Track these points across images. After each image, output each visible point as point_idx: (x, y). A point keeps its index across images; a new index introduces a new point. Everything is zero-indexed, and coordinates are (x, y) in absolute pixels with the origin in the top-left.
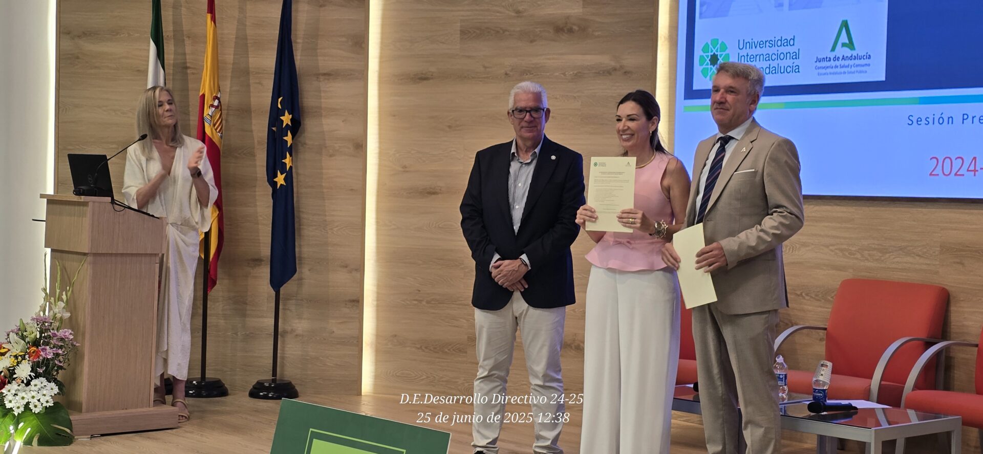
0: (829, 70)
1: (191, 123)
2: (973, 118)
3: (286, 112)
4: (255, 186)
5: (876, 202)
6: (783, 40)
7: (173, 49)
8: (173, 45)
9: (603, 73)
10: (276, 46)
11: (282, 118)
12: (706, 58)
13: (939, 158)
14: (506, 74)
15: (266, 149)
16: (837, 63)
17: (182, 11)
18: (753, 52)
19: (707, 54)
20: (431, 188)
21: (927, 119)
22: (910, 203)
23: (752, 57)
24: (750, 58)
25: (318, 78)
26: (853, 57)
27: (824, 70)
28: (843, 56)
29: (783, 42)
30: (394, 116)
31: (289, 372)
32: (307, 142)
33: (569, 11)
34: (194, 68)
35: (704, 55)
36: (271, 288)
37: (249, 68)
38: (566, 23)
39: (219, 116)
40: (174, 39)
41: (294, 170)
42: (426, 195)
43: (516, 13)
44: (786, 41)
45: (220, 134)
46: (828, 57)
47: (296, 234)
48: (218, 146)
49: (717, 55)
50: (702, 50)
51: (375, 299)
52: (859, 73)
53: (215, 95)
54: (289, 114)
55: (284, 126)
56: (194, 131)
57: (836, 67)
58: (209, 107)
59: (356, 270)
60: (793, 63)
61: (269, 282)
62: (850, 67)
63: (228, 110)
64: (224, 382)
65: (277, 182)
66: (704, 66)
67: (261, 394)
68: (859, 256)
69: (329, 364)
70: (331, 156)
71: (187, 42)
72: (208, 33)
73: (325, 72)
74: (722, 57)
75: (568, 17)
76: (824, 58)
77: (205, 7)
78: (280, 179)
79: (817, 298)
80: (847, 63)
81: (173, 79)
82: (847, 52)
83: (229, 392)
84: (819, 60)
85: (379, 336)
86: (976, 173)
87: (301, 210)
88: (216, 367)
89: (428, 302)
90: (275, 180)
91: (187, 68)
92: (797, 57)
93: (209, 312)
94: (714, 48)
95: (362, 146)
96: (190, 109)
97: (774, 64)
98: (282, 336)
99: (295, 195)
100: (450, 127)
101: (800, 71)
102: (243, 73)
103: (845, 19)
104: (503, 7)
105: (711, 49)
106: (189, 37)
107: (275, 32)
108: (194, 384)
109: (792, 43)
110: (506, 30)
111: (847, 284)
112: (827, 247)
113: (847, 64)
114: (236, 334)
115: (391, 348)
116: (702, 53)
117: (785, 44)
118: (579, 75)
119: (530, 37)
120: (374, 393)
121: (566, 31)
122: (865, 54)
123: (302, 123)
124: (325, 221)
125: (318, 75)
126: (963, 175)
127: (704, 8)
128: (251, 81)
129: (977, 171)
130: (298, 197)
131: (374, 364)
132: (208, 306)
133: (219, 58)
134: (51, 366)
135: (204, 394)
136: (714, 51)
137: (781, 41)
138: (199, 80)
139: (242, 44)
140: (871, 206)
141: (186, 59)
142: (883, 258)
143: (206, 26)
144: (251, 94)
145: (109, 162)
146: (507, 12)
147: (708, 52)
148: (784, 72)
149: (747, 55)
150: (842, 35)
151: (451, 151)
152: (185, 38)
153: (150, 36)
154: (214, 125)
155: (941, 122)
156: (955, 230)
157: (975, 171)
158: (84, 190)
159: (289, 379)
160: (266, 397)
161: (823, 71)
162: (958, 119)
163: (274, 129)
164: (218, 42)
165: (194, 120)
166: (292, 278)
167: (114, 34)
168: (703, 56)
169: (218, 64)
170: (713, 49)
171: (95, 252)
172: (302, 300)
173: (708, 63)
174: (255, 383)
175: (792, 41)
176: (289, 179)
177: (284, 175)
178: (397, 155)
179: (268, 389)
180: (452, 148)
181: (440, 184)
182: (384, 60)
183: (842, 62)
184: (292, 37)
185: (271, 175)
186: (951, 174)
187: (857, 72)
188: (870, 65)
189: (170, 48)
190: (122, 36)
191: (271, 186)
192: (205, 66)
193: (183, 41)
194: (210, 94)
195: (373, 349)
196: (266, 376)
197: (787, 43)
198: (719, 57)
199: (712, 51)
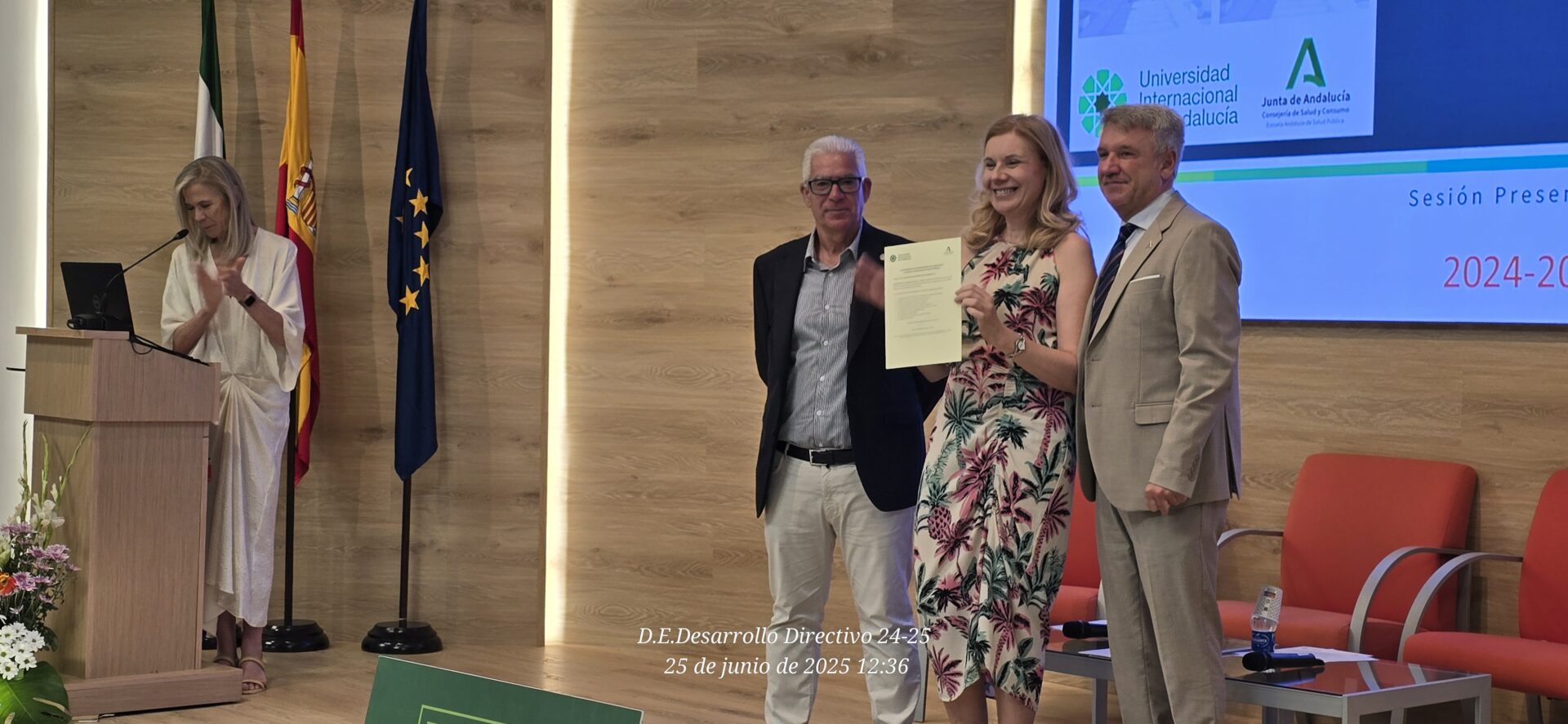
0: (1283, 119)
1: (267, 210)
2: (1513, 193)
3: (419, 192)
4: (370, 312)
5: (1360, 330)
6: (1211, 70)
7: (237, 92)
8: (237, 86)
9: (927, 125)
10: (401, 87)
11: (412, 201)
12: (1089, 101)
13: (1459, 260)
14: (772, 129)
15: (387, 252)
16: (1296, 107)
17: (251, 31)
18: (1164, 90)
19: (1091, 94)
20: (653, 313)
21: (1440, 196)
22: (1414, 331)
23: (1162, 98)
24: (1159, 101)
25: (470, 137)
26: (1322, 98)
27: (1276, 118)
28: (1307, 96)
29: (1211, 75)
30: (593, 197)
31: (428, 610)
32: (454, 239)
33: (871, 28)
34: (270, 123)
35: (1087, 96)
36: (397, 475)
37: (359, 121)
38: (868, 47)
39: (310, 198)
40: (235, 76)
41: (432, 285)
42: (646, 323)
43: (787, 30)
44: (1215, 72)
45: (312, 229)
46: (1283, 98)
47: (436, 388)
48: (310, 247)
49: (1107, 96)
50: (1083, 88)
51: (566, 491)
52: (1331, 123)
53: (303, 165)
54: (424, 196)
55: (415, 215)
56: (272, 223)
57: (1296, 113)
58: (295, 185)
59: (534, 445)
60: (1228, 108)
61: (394, 465)
62: (1317, 113)
63: (325, 189)
64: (321, 627)
65: (404, 305)
66: (1086, 116)
67: (382, 645)
68: (1333, 416)
69: (491, 596)
70: (492, 262)
71: (259, 80)
72: (292, 63)
73: (482, 126)
74: (1115, 98)
75: (870, 37)
76: (1276, 100)
77: (288, 24)
78: (410, 300)
79: (1268, 484)
80: (1312, 106)
81: (238, 142)
82: (1313, 89)
83: (331, 642)
84: (1267, 103)
85: (572, 550)
86: (1519, 281)
87: (444, 349)
88: (309, 603)
89: (650, 496)
90: (401, 301)
91: (259, 122)
92: (1234, 99)
93: (296, 514)
94: (1102, 85)
95: (542, 246)
96: (265, 189)
97: (1196, 109)
98: (415, 552)
99: (434, 325)
100: (682, 214)
101: (1238, 120)
102: (349, 131)
103: (1308, 37)
104: (765, 20)
105: (1097, 86)
106: (262, 73)
107: (402, 64)
108: (274, 630)
109: (1225, 77)
110: (772, 59)
111: (1314, 461)
112: (1283, 401)
113: (1313, 109)
114: (342, 549)
115: (591, 570)
116: (1083, 93)
117: (1215, 78)
118: (889, 129)
119: (809, 69)
120: (565, 642)
121: (867, 58)
122: (1342, 94)
123: (444, 209)
124: (484, 366)
125: (469, 133)
126: (1498, 286)
127: (1087, 21)
128: (363, 144)
129: (1521, 279)
130: (439, 328)
131: (564, 595)
132: (295, 505)
133: (310, 107)
134: (32, 603)
135: (290, 647)
136: (1102, 89)
137: (1208, 72)
138: (278, 141)
139: (348, 81)
140: (1353, 334)
141: (257, 109)
142: (1372, 420)
143: (289, 55)
144: (364, 165)
145: (124, 274)
146: (773, 29)
147: (1093, 91)
148: (1213, 123)
149: (1155, 96)
150: (1304, 60)
151: (685, 253)
152: (256, 74)
153: (199, 71)
154: (303, 214)
155: (1462, 201)
156: (1486, 374)
157: (1517, 278)
159: (429, 622)
160: (389, 651)
161: (1275, 120)
162: (1489, 196)
163: (398, 219)
164: (310, 81)
165: (271, 205)
166: (430, 459)
167: (141, 68)
168: (1085, 98)
169: (308, 113)
170: (1100, 85)
171: (103, 420)
173: (1092, 108)
174: (372, 628)
175: (1225, 72)
176: (424, 299)
177: (415, 294)
178: (599, 260)
179: (393, 638)
180: (686, 247)
181: (669, 305)
182: (576, 107)
183: (1305, 106)
184: (428, 71)
185: (396, 295)
186: (1479, 285)
187: (1328, 120)
188: (1348, 110)
189: (231, 90)
190: (154, 71)
191: (397, 313)
192: (288, 120)
193: (253, 79)
194: (295, 165)
195: (564, 572)
196: (389, 618)
197: (1217, 76)
198: (1109, 99)
199: (1099, 89)
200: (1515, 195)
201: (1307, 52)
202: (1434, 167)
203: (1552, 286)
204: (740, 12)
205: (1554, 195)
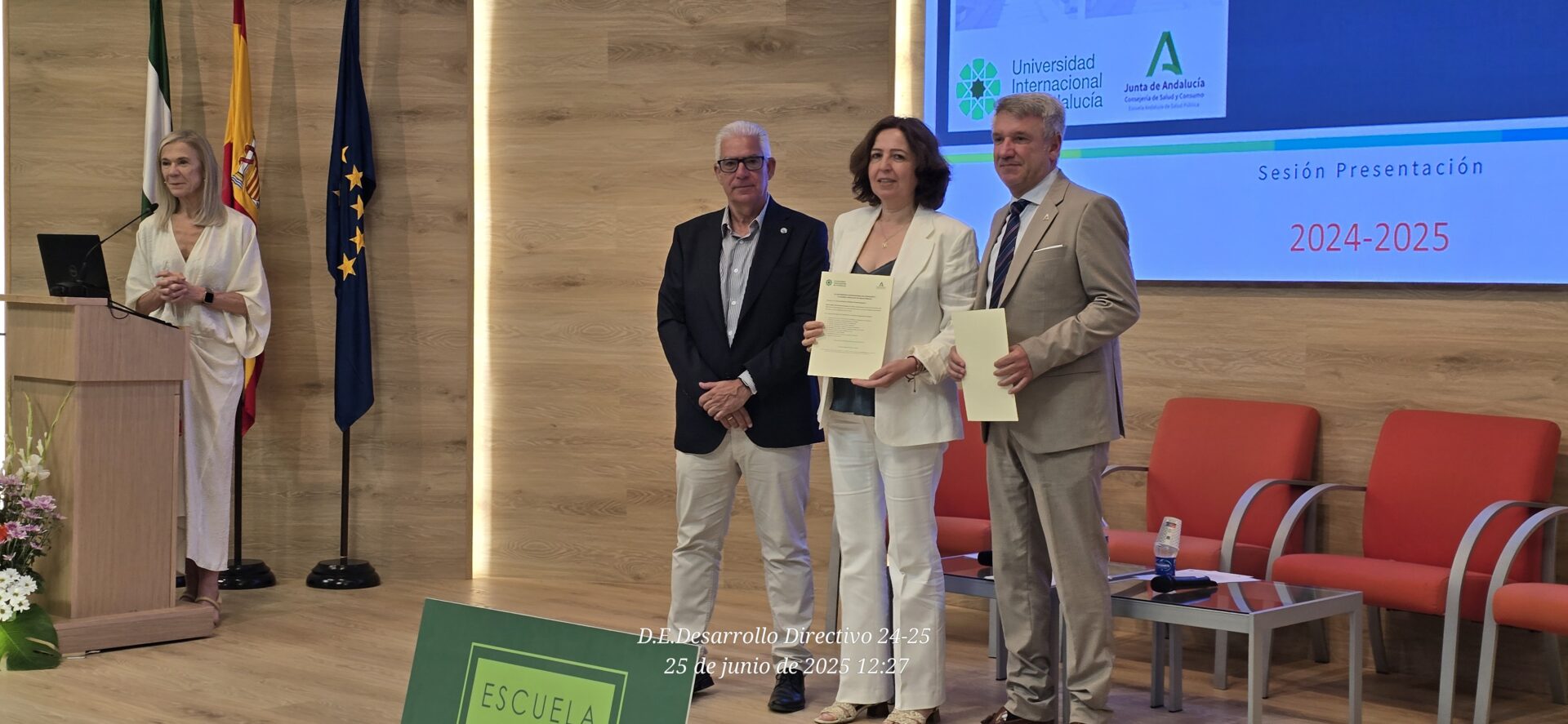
0: (1144, 103)
2: (1353, 168)
3: (354, 167)
4: (308, 277)
5: (1213, 290)
6: (1077, 60)
7: (183, 76)
8: (183, 70)
9: (818, 108)
10: (337, 72)
11: (348, 176)
12: (967, 86)
13: (1304, 226)
14: (677, 111)
15: (325, 221)
16: (1156, 93)
17: (194, 20)
18: (1035, 77)
19: (967, 81)
20: (569, 277)
21: (1287, 171)
22: (1262, 290)
25: (398, 118)
26: (1180, 84)
27: (1137, 101)
28: (1165, 83)
29: (1077, 64)
30: (513, 172)
31: (365, 549)
32: (385, 211)
33: (765, 20)
34: (214, 105)
35: (964, 82)
36: (337, 426)
37: (296, 103)
38: (764, 38)
39: (254, 174)
40: (186, 62)
41: (366, 253)
42: (564, 286)
43: (690, 22)
44: (1082, 62)
45: (255, 201)
46: (1143, 84)
47: (371, 348)
49: (983, 82)
50: (960, 75)
51: (490, 439)
52: (1188, 106)
53: (247, 144)
54: (359, 171)
55: (351, 189)
57: (1156, 98)
58: (240, 162)
59: (461, 397)
60: (1093, 93)
61: (334, 417)
62: (1174, 98)
63: (265, 166)
64: (267, 565)
65: (342, 271)
66: (963, 99)
67: (326, 581)
68: (1190, 365)
69: (423, 535)
70: (420, 232)
71: (203, 66)
72: (235, 51)
73: (409, 108)
74: (989, 85)
75: (766, 29)
76: (1137, 86)
77: (230, 14)
78: (347, 267)
80: (1171, 92)
81: (183, 121)
82: (1171, 77)
83: (277, 580)
84: (1130, 89)
85: (496, 492)
86: (1358, 246)
87: (377, 311)
88: (257, 543)
89: (568, 442)
90: (339, 268)
91: (202, 104)
92: (1099, 85)
93: (244, 463)
94: (978, 73)
95: (466, 217)
97: (1065, 93)
98: (354, 497)
99: (369, 289)
100: (595, 188)
101: (1102, 104)
102: (286, 111)
103: (1166, 30)
104: (670, 12)
105: (974, 74)
106: (205, 59)
107: (336, 51)
109: (1090, 65)
110: (676, 48)
111: (1173, 405)
112: (1144, 352)
113: (1171, 94)
114: (285, 494)
115: (514, 510)
116: (960, 80)
117: (1081, 66)
118: (783, 111)
119: (709, 57)
120: (491, 575)
121: (762, 48)
122: (1197, 80)
123: (377, 182)
124: (414, 326)
125: (399, 114)
126: (1339, 249)
127: (964, 13)
128: (299, 123)
129: (1359, 243)
130: (373, 292)
131: (489, 533)
132: (243, 454)
133: (253, 90)
134: (24, 551)
135: (240, 584)
136: (978, 77)
137: (1075, 61)
138: (223, 121)
139: (285, 67)
140: (1207, 295)
141: (201, 91)
142: (1224, 368)
143: (232, 43)
144: (300, 143)
145: (102, 245)
146: (676, 20)
147: (970, 77)
148: (1079, 105)
149: (1026, 83)
150: (1164, 48)
151: (598, 223)
152: (199, 60)
153: (151, 58)
154: (248, 188)
155: (1307, 175)
156: (1328, 326)
157: (1356, 243)
158: (67, 288)
159: (366, 560)
160: (331, 586)
161: (1137, 104)
162: (1331, 170)
163: (336, 192)
164: (251, 67)
166: (368, 411)
167: (92, 54)
168: (962, 84)
169: (251, 96)
170: (976, 73)
171: (85, 380)
172: (382, 442)
173: (969, 94)
174: (314, 566)
175: (1091, 61)
176: (360, 266)
177: (352, 261)
178: (519, 229)
179: (335, 574)
180: (600, 218)
181: (584, 270)
182: (496, 90)
183: (1165, 92)
184: (361, 56)
185: (334, 262)
186: (1322, 249)
187: (1185, 105)
188: (1203, 95)
189: (176, 74)
190: (104, 57)
191: (334, 277)
192: (232, 102)
193: (197, 64)
194: (240, 143)
195: (489, 512)
196: (332, 555)
197: (1084, 65)
198: (985, 85)
199: (975, 76)
200: (1354, 169)
201: (1166, 44)
202: (1281, 145)
203: (1388, 249)
204: (646, 5)
205: (1389, 170)
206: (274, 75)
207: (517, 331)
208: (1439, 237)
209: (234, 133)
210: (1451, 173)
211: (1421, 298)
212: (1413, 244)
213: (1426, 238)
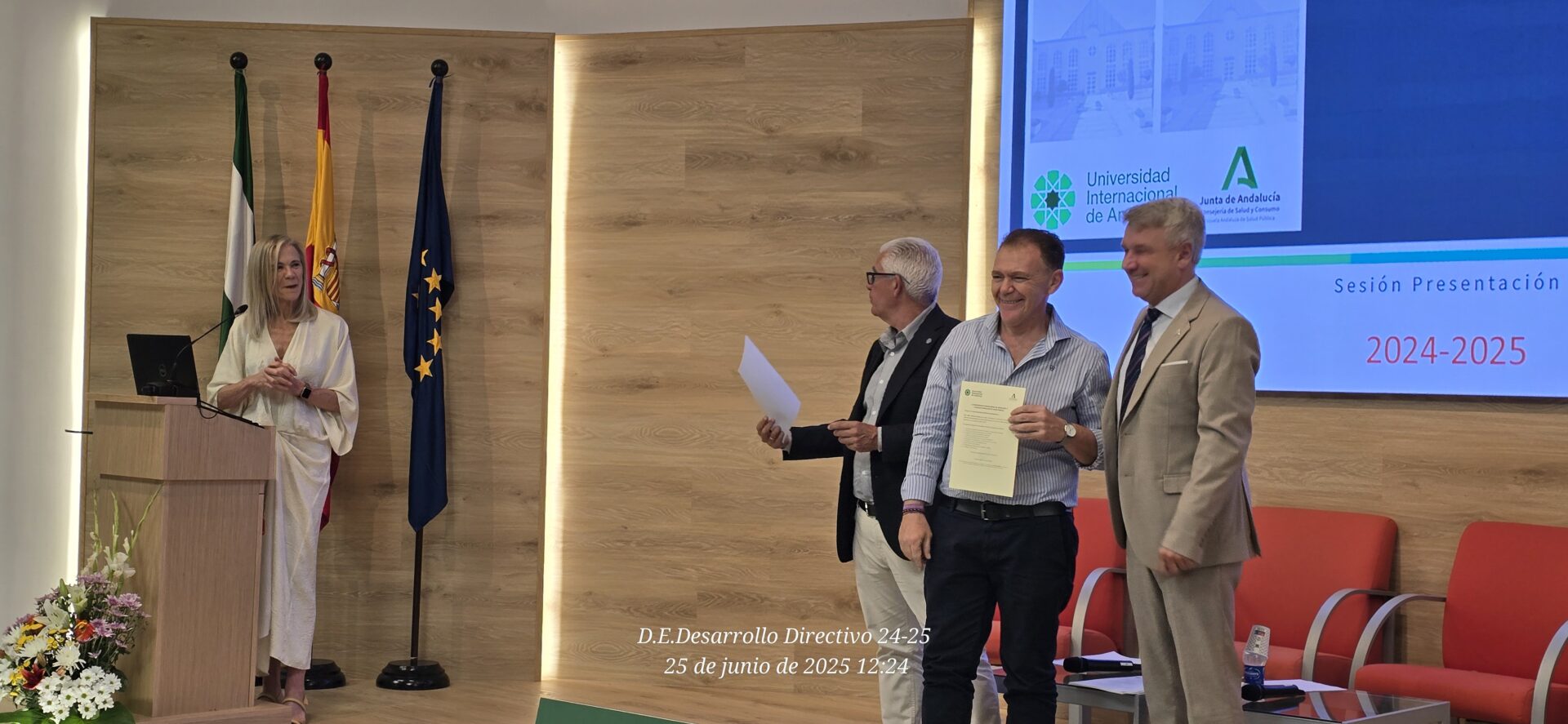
0: (1219, 214)
2: (1429, 282)
3: (434, 270)
4: (385, 378)
6: (1152, 173)
7: (265, 178)
8: (264, 174)
9: (893, 216)
10: (418, 177)
11: (427, 279)
12: (1041, 197)
13: (1381, 339)
14: (753, 218)
15: (403, 325)
16: (1231, 206)
17: (278, 125)
18: (1110, 189)
19: (1042, 192)
20: (643, 379)
21: (1363, 284)
22: (1338, 400)
23: (1108, 194)
24: (1105, 198)
25: (478, 222)
26: (1255, 198)
27: (1213, 215)
28: (1241, 196)
29: (1152, 177)
30: (589, 276)
31: (436, 650)
32: (462, 313)
33: (842, 130)
34: (297, 209)
35: (1038, 193)
36: (410, 526)
37: (376, 207)
38: (839, 147)
39: (334, 277)
40: (266, 165)
41: (443, 355)
42: (638, 389)
43: (767, 132)
44: (1157, 175)
45: (335, 304)
46: (1219, 197)
47: (447, 449)
49: (1057, 193)
50: (1035, 186)
51: (560, 540)
52: (1264, 220)
53: (328, 247)
54: (438, 275)
55: (430, 291)
57: (1230, 209)
58: (321, 264)
59: (533, 498)
61: (407, 517)
62: (1250, 211)
63: (347, 268)
64: (339, 665)
65: (419, 372)
66: (1038, 209)
67: (395, 682)
69: (492, 636)
70: (496, 334)
71: (285, 169)
72: (319, 155)
73: (489, 213)
74: (1064, 197)
75: (841, 139)
76: (1212, 197)
77: (316, 119)
78: (424, 368)
80: (1246, 205)
81: (264, 224)
82: (1246, 190)
83: (348, 679)
84: (1204, 200)
85: (566, 593)
86: (1435, 358)
87: (453, 412)
88: (325, 643)
90: (416, 369)
91: (284, 207)
94: (1053, 184)
95: (542, 320)
98: (425, 597)
99: (445, 391)
100: (670, 292)
102: (367, 215)
103: (1242, 145)
104: (747, 122)
105: (1048, 185)
106: (288, 163)
107: (418, 157)
109: (1165, 178)
110: (753, 156)
113: (1246, 208)
114: (355, 594)
115: (583, 611)
116: (1036, 192)
117: (1156, 179)
118: (859, 219)
119: (786, 166)
120: (559, 677)
121: (839, 157)
122: (1272, 194)
123: (455, 285)
124: (488, 427)
125: (477, 218)
126: (1416, 362)
127: (1039, 125)
128: (379, 227)
129: (1436, 356)
130: (450, 393)
131: (558, 634)
133: (335, 194)
134: (109, 648)
136: (1053, 187)
137: (1150, 174)
138: (304, 224)
139: (367, 172)
141: (283, 195)
142: (1300, 478)
143: (317, 147)
144: (380, 246)
145: (193, 348)
146: (754, 130)
147: (1044, 189)
149: (1101, 194)
150: (1239, 163)
151: (673, 327)
152: (282, 164)
153: (233, 160)
154: (328, 290)
155: (1383, 289)
156: (1404, 438)
157: (1433, 356)
159: (436, 660)
160: (402, 687)
162: (1407, 284)
163: (415, 295)
164: (334, 171)
166: (441, 513)
168: (1036, 194)
169: (333, 201)
170: (1051, 184)
171: (173, 479)
172: (454, 543)
173: (1043, 204)
174: (384, 667)
175: (1166, 174)
176: (437, 368)
177: (429, 363)
178: (594, 332)
179: (405, 675)
180: (674, 322)
181: (658, 373)
182: (574, 196)
183: (1240, 205)
184: (442, 164)
185: (411, 363)
186: (1398, 361)
187: (1260, 218)
188: (1278, 209)
189: (259, 177)
190: (188, 160)
191: (412, 379)
192: (314, 205)
193: (279, 168)
194: (321, 249)
195: (558, 613)
196: (402, 656)
197: (1160, 178)
198: (1059, 196)
199: (1049, 188)
200: (1430, 284)
201: (1241, 158)
202: (1356, 259)
203: (1465, 362)
204: (724, 115)
205: (1465, 284)
206: (355, 179)
207: (589, 432)
208: (1515, 351)
209: (315, 235)
210: (1527, 288)
211: (1498, 411)
212: (1490, 357)
213: (1503, 351)
